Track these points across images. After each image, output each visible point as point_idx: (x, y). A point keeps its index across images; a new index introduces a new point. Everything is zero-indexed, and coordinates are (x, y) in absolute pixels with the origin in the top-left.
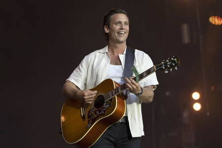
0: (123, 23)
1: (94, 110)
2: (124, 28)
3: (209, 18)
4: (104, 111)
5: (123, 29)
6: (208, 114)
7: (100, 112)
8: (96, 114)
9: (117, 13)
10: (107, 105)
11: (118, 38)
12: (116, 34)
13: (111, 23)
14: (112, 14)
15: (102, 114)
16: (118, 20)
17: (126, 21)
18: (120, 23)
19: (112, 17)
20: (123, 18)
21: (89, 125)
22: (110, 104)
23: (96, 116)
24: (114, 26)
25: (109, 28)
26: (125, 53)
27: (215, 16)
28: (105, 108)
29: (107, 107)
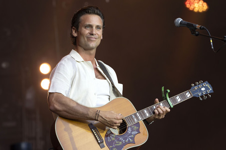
0: (94, 28)
1: (114, 135)
2: (94, 33)
4: (132, 139)
5: (93, 35)
7: (125, 139)
8: (119, 140)
10: (133, 130)
14: (83, 14)
15: (129, 143)
16: (88, 23)
17: (98, 24)
18: (91, 26)
19: (82, 18)
20: (95, 20)
23: (121, 143)
24: (83, 29)
25: (77, 31)
26: (98, 65)
28: (131, 134)
29: (134, 133)
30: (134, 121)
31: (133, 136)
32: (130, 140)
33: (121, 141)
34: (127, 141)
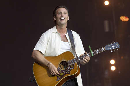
0: (63, 13)
1: (60, 70)
3: (120, 17)
4: (69, 71)
6: (119, 72)
7: (66, 72)
8: (62, 72)
9: (60, 7)
10: (70, 67)
11: (60, 22)
12: (59, 20)
13: (56, 13)
21: (59, 79)
22: (73, 67)
23: (63, 74)
26: (67, 33)
27: (124, 16)
28: (69, 69)
29: (71, 69)
30: (72, 63)
31: (70, 70)
32: (68, 72)
33: (63, 73)
34: (66, 73)
